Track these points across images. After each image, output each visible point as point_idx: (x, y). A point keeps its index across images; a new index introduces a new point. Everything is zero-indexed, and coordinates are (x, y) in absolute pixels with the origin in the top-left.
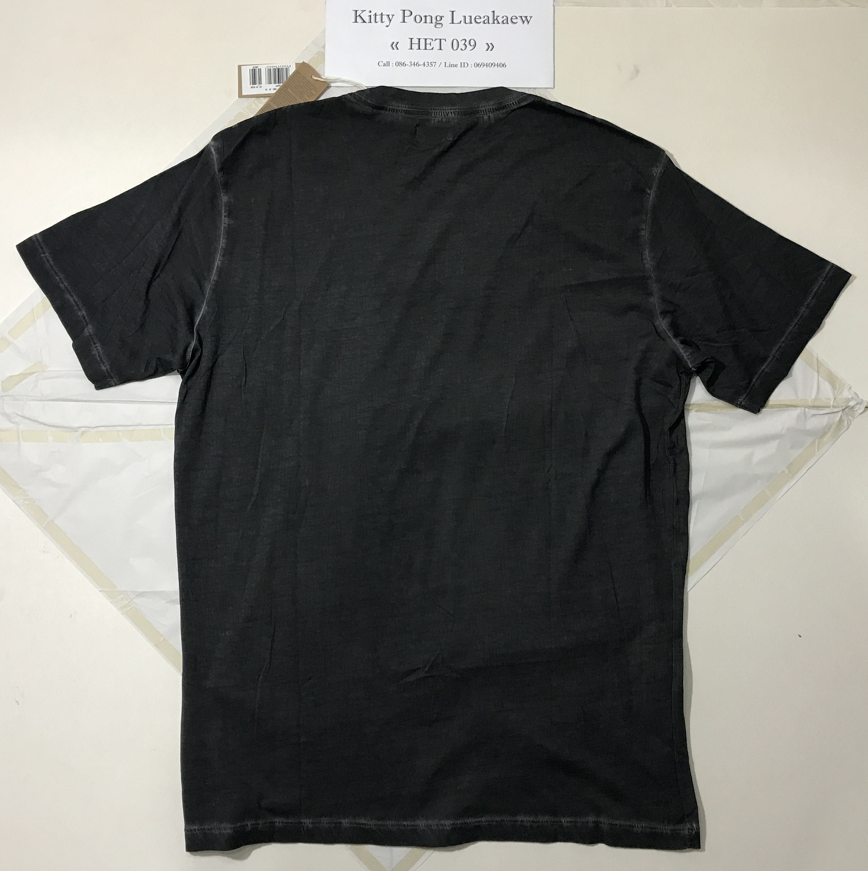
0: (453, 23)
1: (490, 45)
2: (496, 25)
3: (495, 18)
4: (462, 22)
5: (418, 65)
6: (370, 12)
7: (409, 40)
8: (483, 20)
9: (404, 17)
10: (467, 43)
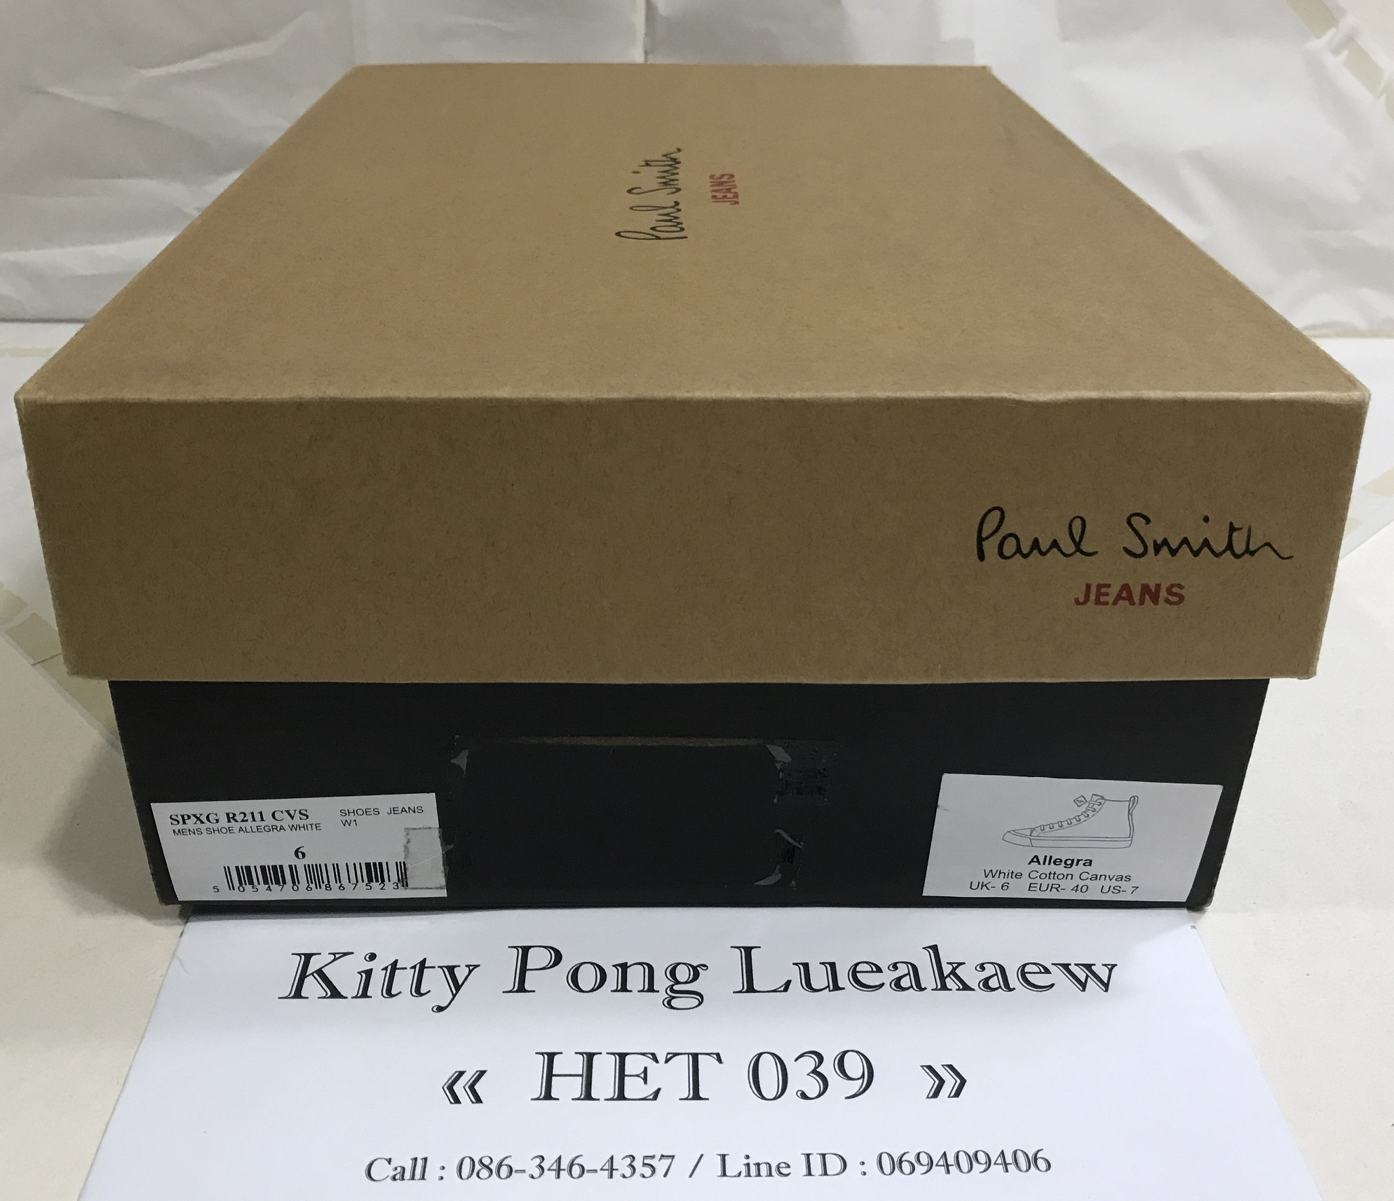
0: (751, 989)
1: (943, 1074)
2: (954, 995)
3: (947, 969)
4: (796, 987)
5: (576, 1171)
6: (373, 957)
7: (540, 1063)
8: (888, 976)
9: (524, 969)
10: (828, 1069)
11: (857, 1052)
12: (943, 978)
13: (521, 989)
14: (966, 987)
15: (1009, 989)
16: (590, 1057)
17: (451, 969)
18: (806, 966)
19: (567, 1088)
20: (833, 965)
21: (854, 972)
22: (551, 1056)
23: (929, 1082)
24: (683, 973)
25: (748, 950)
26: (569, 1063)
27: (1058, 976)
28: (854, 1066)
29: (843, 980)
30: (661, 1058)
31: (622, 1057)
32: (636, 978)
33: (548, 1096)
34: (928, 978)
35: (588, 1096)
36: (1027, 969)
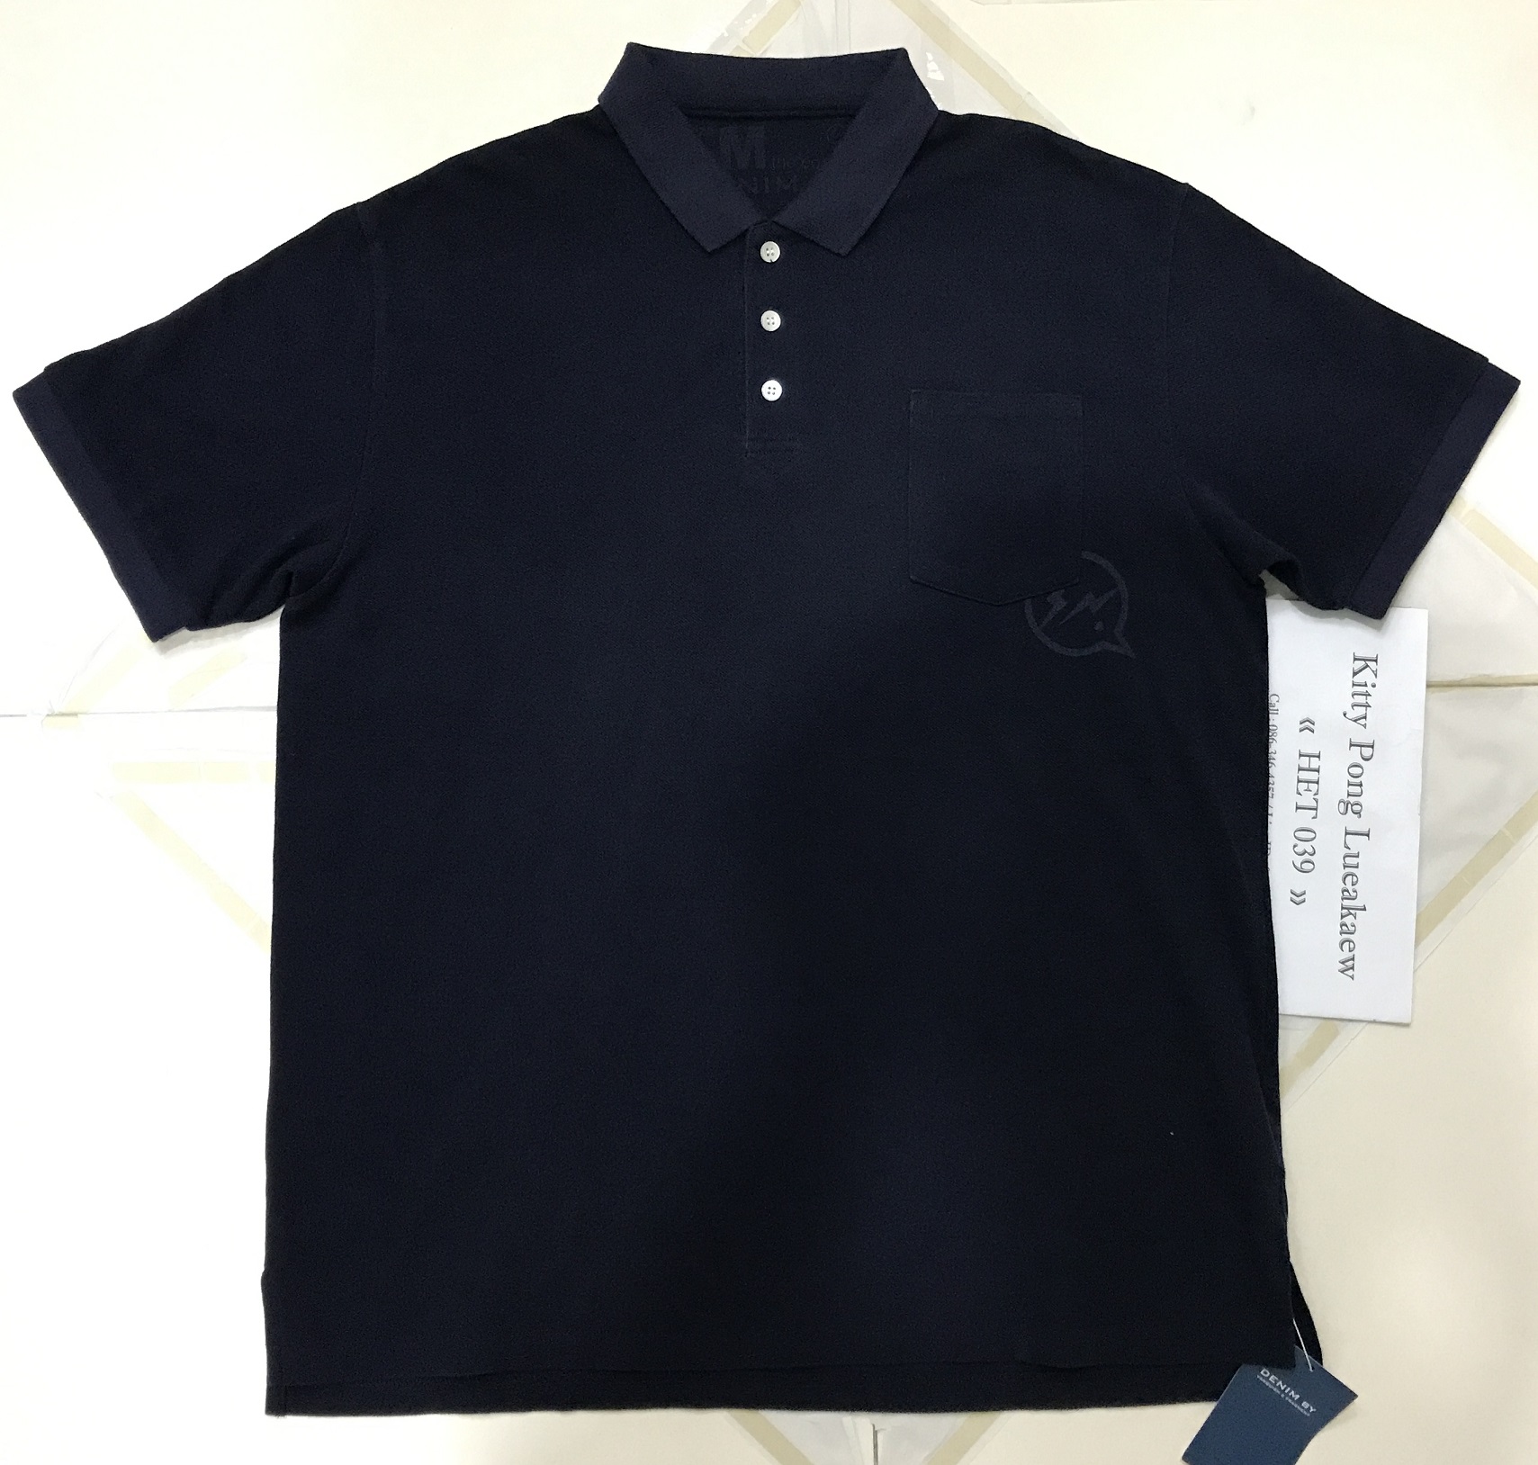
2: (1340, 911)
3: (1353, 911)
4: (1348, 851)
6: (1374, 686)
7: (1316, 752)
8: (1350, 887)
9: (1361, 745)
10: (1306, 856)
11: (1313, 869)
12: (1348, 909)
13: (1351, 745)
14: (1342, 917)
15: (1341, 934)
16: (1318, 771)
17: (1365, 718)
18: (1358, 857)
19: (1304, 762)
20: (1357, 867)
21: (1353, 875)
22: (1319, 757)
23: (1298, 892)
24: (1357, 808)
25: (1368, 835)
26: (1315, 763)
27: (1347, 955)
28: (1307, 866)
29: (1348, 870)
30: (1316, 797)
31: (1317, 783)
32: (1357, 790)
33: (1300, 755)
34: (1346, 903)
35: (1300, 769)
36: (1351, 944)
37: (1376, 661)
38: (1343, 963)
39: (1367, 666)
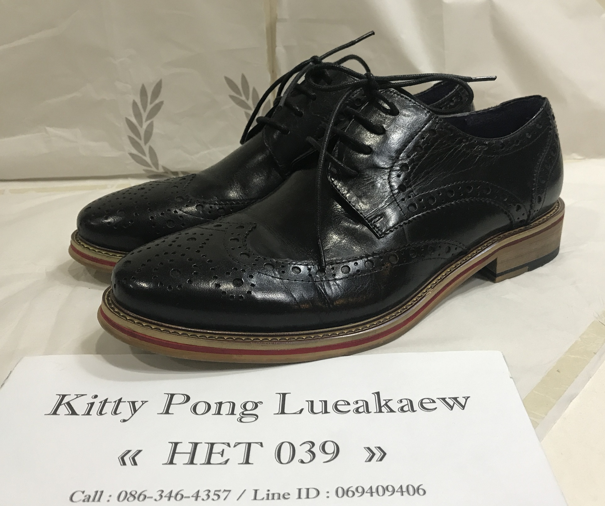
0: (283, 412)
1: (375, 451)
2: (385, 414)
3: (383, 403)
4: (306, 411)
5: (179, 497)
6: (96, 397)
7: (170, 447)
8: (353, 407)
9: (170, 404)
10: (316, 449)
11: (333, 442)
12: (380, 407)
13: (167, 412)
14: (392, 411)
15: (414, 411)
16: (196, 445)
17: (133, 403)
18: (312, 402)
19: (182, 458)
20: (326, 402)
21: (336, 405)
22: (176, 444)
23: (367, 455)
24: (250, 406)
25: (284, 395)
26: (185, 447)
27: (439, 404)
28: (330, 448)
29: (330, 408)
31: (212, 445)
32: (226, 408)
33: (171, 462)
35: (192, 462)
36: (424, 401)
37: (64, 396)
38: (452, 408)
39: (68, 404)
